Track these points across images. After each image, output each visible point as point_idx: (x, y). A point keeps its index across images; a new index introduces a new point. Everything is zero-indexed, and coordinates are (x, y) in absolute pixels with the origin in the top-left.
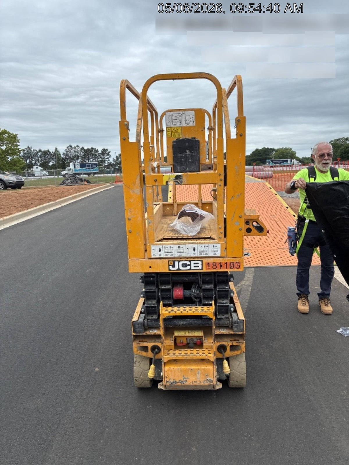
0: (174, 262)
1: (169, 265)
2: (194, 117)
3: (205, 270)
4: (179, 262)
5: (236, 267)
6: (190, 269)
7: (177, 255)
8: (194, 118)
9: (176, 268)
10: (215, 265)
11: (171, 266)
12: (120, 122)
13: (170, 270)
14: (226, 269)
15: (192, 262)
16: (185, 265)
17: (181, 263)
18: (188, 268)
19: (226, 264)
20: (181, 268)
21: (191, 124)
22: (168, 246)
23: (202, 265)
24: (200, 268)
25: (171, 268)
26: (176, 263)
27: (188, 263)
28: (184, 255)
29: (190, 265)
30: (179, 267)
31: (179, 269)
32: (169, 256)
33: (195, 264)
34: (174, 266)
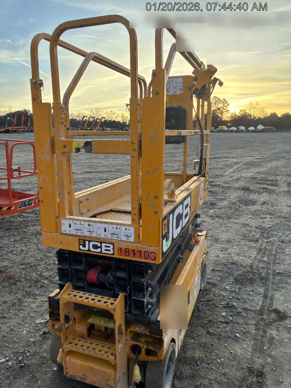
0: (84, 241)
1: (80, 245)
2: (182, 84)
3: (116, 256)
4: (89, 242)
5: (151, 258)
6: (101, 252)
7: (87, 234)
8: (182, 86)
9: (87, 248)
10: (127, 251)
11: (81, 245)
12: (31, 79)
13: (80, 249)
14: (140, 259)
15: (103, 245)
16: (95, 247)
17: (91, 243)
18: (99, 250)
19: (139, 253)
20: (91, 249)
21: (179, 92)
22: (78, 222)
23: (113, 249)
24: (111, 252)
25: (81, 247)
26: (87, 243)
27: (99, 244)
28: (94, 235)
29: (101, 247)
30: (88, 247)
31: (89, 250)
32: (79, 233)
33: (105, 246)
34: (84, 246)
